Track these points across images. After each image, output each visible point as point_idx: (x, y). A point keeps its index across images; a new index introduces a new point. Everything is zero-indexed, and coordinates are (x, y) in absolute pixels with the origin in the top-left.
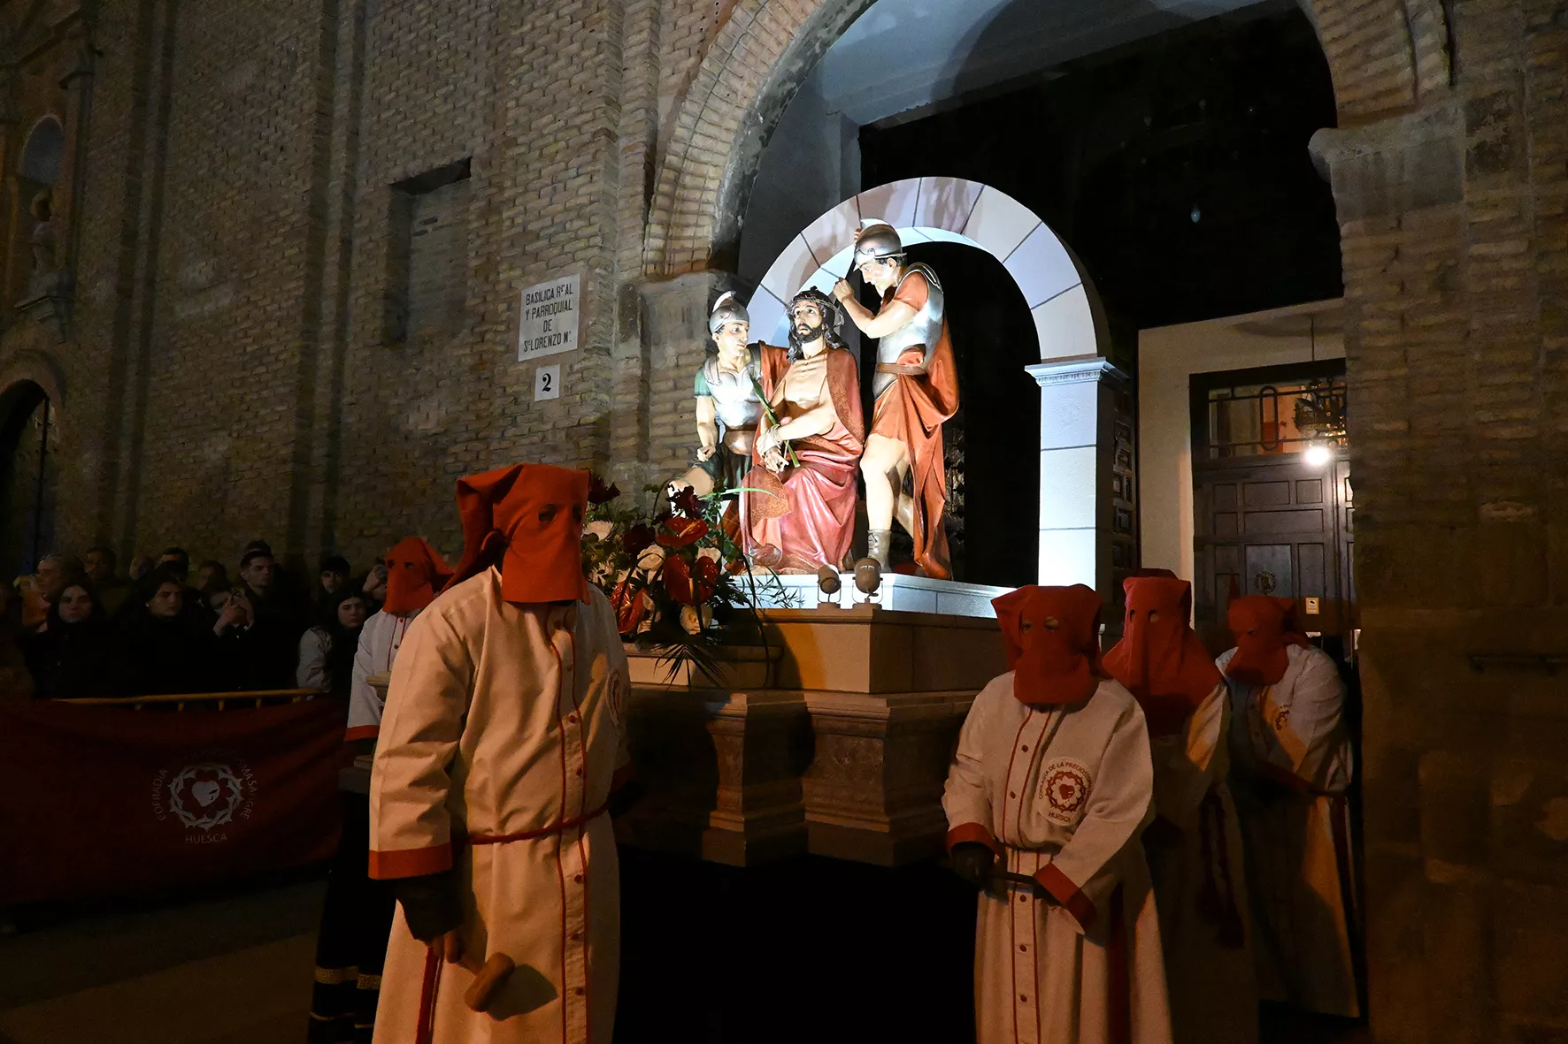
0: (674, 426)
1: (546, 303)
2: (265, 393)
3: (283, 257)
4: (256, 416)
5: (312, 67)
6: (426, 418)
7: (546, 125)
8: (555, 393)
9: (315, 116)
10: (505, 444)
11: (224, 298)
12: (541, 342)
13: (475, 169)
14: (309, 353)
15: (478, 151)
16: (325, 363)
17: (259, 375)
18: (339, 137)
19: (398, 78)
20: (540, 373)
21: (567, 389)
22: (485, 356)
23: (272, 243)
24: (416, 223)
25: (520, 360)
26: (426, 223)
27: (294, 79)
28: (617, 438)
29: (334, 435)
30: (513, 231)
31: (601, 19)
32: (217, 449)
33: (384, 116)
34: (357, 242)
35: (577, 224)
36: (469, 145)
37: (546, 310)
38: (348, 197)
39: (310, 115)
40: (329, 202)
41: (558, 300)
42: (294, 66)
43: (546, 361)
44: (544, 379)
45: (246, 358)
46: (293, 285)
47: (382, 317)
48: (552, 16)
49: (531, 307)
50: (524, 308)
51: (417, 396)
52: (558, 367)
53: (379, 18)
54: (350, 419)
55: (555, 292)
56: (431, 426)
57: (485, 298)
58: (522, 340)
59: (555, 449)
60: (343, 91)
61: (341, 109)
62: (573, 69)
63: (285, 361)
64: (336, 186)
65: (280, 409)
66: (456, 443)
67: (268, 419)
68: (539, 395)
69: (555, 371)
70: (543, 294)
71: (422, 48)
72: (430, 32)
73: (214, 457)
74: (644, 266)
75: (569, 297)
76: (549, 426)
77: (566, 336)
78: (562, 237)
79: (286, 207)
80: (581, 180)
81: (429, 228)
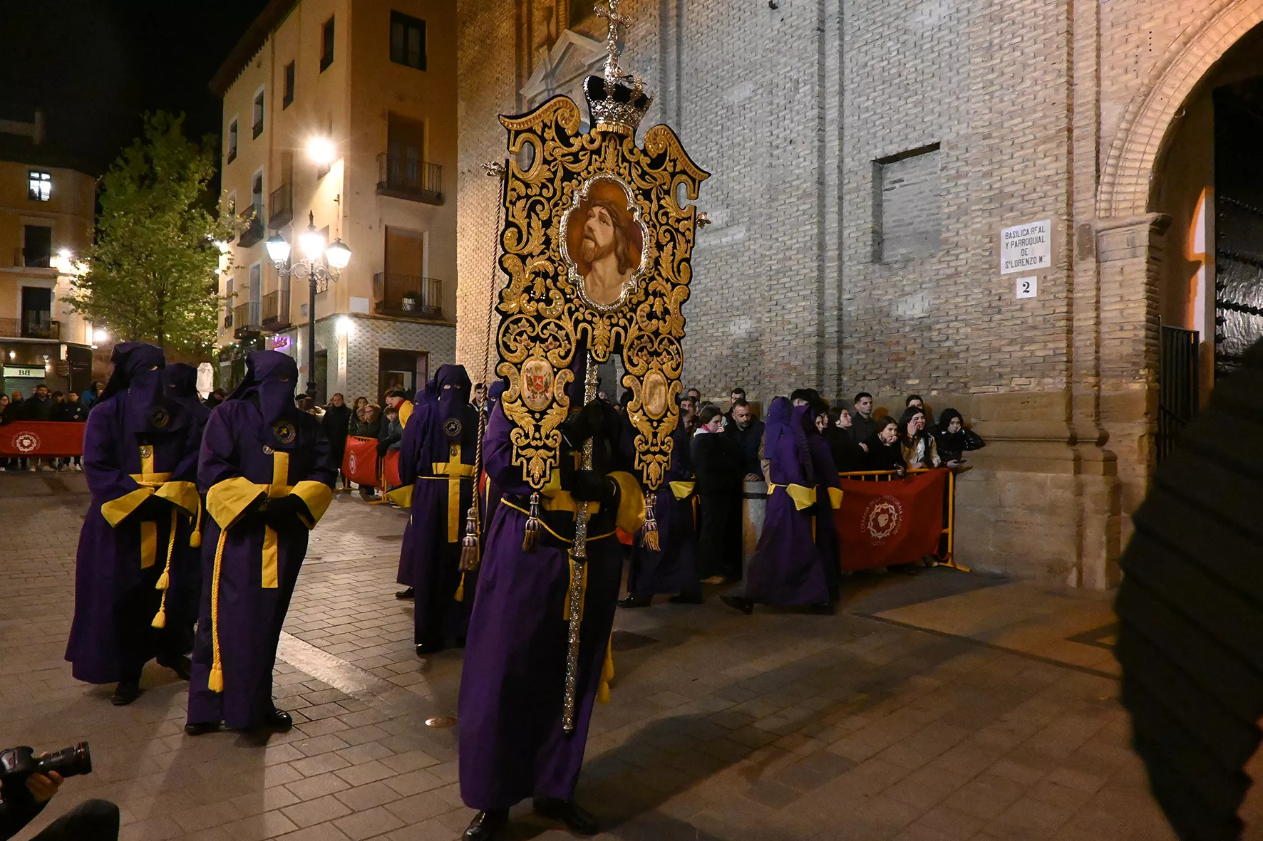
0: (1121, 311)
1: (1021, 238)
2: (790, 294)
3: (798, 210)
4: (783, 308)
5: (812, 88)
6: (914, 307)
7: (1015, 125)
8: (1033, 292)
9: (817, 120)
10: (992, 325)
11: (739, 234)
12: (1019, 262)
13: (943, 149)
14: (821, 269)
15: (945, 139)
16: (831, 275)
17: (784, 283)
18: (832, 132)
19: (875, 91)
20: (1020, 282)
21: (1042, 291)
22: (959, 269)
23: (788, 201)
24: (886, 182)
25: (1002, 273)
26: (895, 182)
27: (798, 96)
28: (1079, 320)
29: (840, 318)
30: (991, 193)
31: (1060, 56)
32: (740, 327)
33: (863, 116)
34: (847, 197)
35: (1046, 188)
36: (937, 134)
37: (1023, 242)
38: (840, 168)
39: (812, 120)
40: (827, 173)
41: (1033, 236)
42: (797, 89)
43: (1023, 274)
44: (1024, 286)
45: (771, 273)
46: (808, 227)
47: (872, 245)
48: (1018, 53)
49: (1010, 240)
50: (1004, 241)
51: (904, 294)
52: (1035, 278)
53: (854, 52)
54: (850, 308)
55: (1030, 231)
56: (918, 312)
57: (958, 233)
58: (1003, 261)
59: (1035, 328)
60: (832, 102)
61: (832, 114)
62: (1038, 88)
63: (805, 275)
64: (831, 163)
65: (804, 304)
66: (938, 323)
67: (794, 311)
68: (1020, 294)
69: (1033, 281)
70: (1020, 233)
71: (893, 71)
72: (899, 60)
73: (738, 332)
74: (1097, 213)
75: (1041, 234)
76: (1030, 314)
77: (1041, 259)
78: (1034, 196)
79: (798, 179)
80: (1047, 160)
81: (897, 185)
